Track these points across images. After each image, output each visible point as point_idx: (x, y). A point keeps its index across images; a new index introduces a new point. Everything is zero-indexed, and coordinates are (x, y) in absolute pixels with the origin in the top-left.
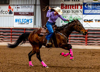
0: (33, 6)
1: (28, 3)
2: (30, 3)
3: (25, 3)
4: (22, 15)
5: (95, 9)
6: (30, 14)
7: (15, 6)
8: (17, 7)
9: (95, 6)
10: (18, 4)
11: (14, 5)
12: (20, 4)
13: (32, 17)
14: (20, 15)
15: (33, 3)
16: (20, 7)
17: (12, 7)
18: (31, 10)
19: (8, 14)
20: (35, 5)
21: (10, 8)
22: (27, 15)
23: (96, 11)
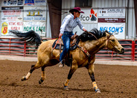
0: (124, 10)
1: (117, 6)
2: (120, 6)
3: (113, 6)
4: (110, 21)
6: (121, 20)
7: (99, 10)
8: (102, 10)
10: (103, 7)
11: (98, 8)
12: (107, 6)
13: (123, 25)
14: (106, 22)
15: (124, 6)
16: (106, 10)
17: (95, 11)
18: (122, 15)
19: (90, 20)
22: (116, 22)
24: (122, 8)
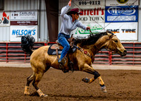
0: (36, 13)
1: (29, 9)
2: (32, 8)
3: (25, 9)
4: (22, 24)
5: (122, 15)
6: (33, 23)
7: (12, 13)
8: (14, 13)
9: (122, 11)
10: (15, 9)
11: (10, 11)
12: (18, 9)
14: (18, 24)
15: (36, 8)
16: (18, 13)
17: (8, 14)
18: (34, 17)
19: (2, 23)
20: (40, 11)
21: (4, 15)
22: (29, 24)
23: (123, 18)
24: (34, 10)
